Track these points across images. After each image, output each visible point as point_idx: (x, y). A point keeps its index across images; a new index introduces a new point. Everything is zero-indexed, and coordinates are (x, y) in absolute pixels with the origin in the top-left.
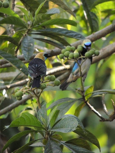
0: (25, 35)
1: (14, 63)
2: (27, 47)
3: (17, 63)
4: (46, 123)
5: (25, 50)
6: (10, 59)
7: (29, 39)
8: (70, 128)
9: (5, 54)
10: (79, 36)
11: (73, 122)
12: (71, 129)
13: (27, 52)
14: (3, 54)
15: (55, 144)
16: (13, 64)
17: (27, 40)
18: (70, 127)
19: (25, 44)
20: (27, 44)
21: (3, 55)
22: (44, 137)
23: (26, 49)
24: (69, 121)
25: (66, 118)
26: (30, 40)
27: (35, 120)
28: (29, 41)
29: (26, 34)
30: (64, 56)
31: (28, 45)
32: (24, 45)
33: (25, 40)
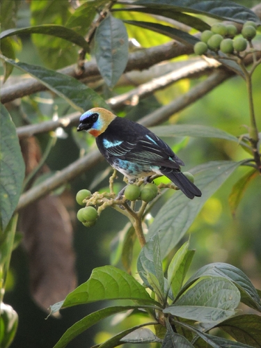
0: (105, 14)
1: (76, 99)
2: (110, 47)
3: (86, 97)
4: (160, 289)
5: (106, 57)
6: (68, 87)
7: (114, 27)
8: (221, 307)
9: (54, 76)
10: (244, 13)
11: (228, 292)
12: (223, 313)
13: (110, 62)
14: (48, 75)
15: (184, 343)
16: (74, 101)
17: (111, 29)
18: (219, 304)
19: (106, 41)
20: (110, 41)
21: (47, 78)
22: (156, 319)
23: (108, 54)
24: (217, 288)
25: (209, 279)
26: (118, 29)
27: (130, 283)
28: (115, 32)
29: (107, 11)
30: (209, 48)
31: (112, 43)
32: (102, 43)
33: (105, 29)
